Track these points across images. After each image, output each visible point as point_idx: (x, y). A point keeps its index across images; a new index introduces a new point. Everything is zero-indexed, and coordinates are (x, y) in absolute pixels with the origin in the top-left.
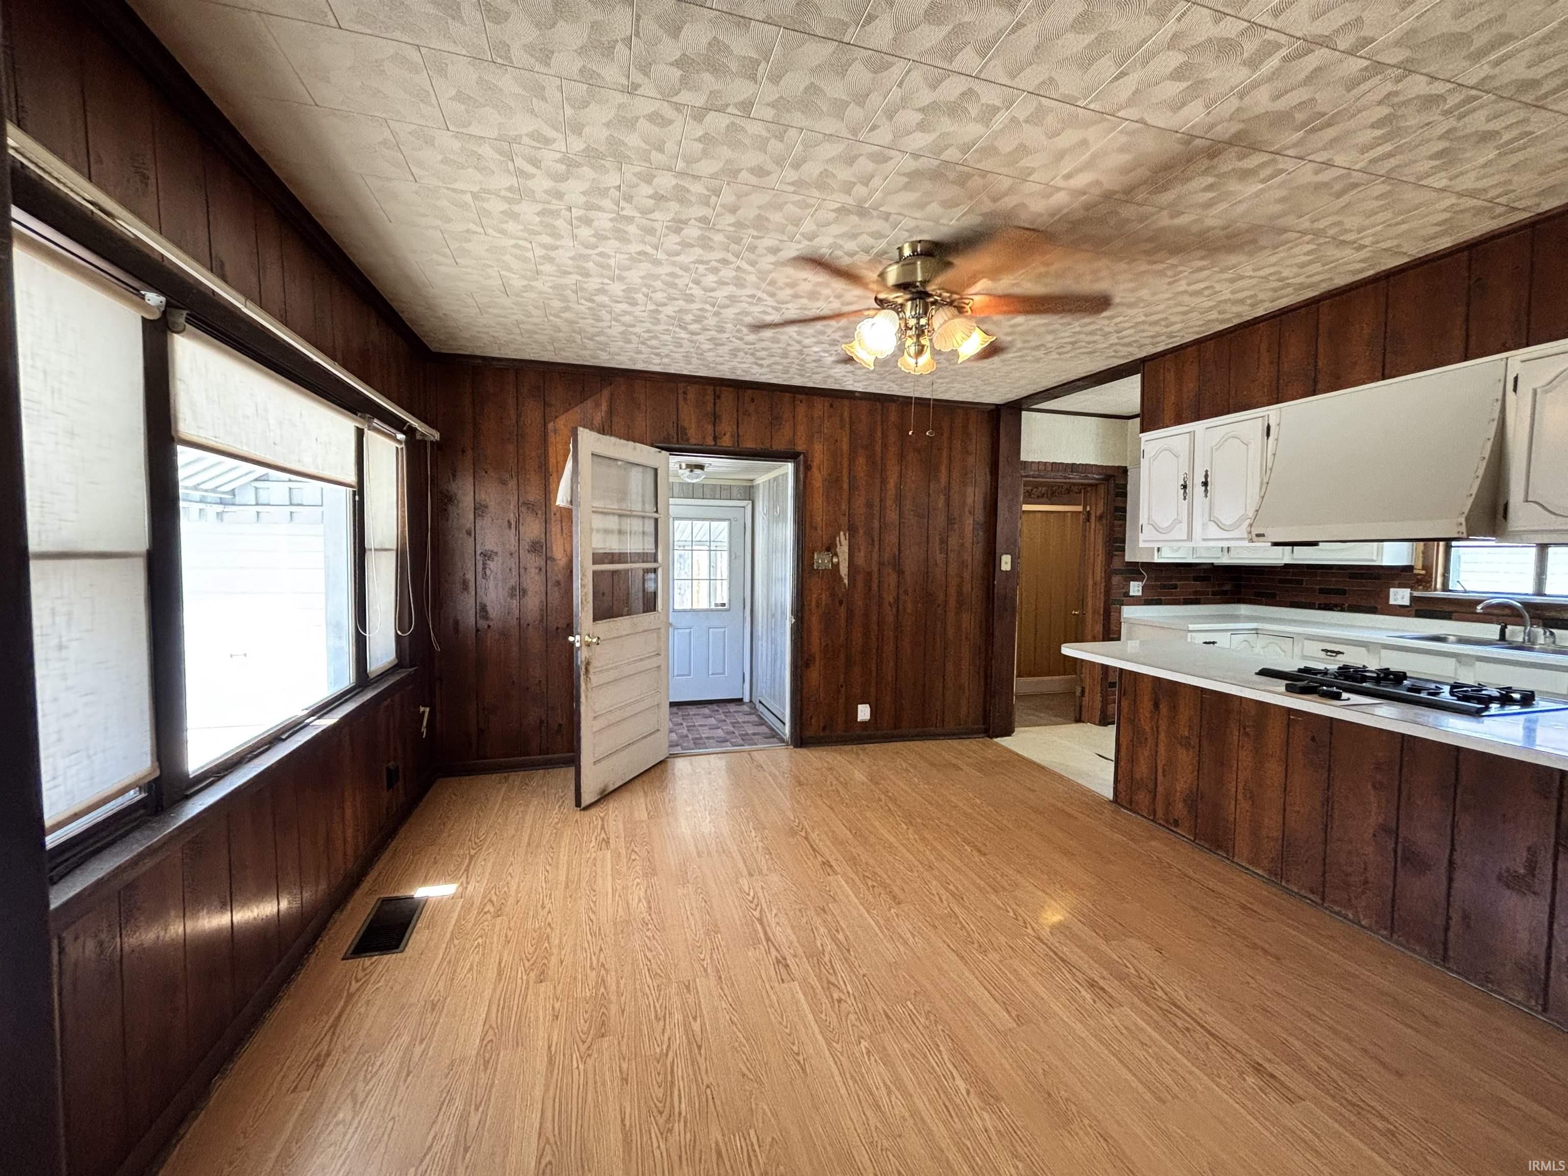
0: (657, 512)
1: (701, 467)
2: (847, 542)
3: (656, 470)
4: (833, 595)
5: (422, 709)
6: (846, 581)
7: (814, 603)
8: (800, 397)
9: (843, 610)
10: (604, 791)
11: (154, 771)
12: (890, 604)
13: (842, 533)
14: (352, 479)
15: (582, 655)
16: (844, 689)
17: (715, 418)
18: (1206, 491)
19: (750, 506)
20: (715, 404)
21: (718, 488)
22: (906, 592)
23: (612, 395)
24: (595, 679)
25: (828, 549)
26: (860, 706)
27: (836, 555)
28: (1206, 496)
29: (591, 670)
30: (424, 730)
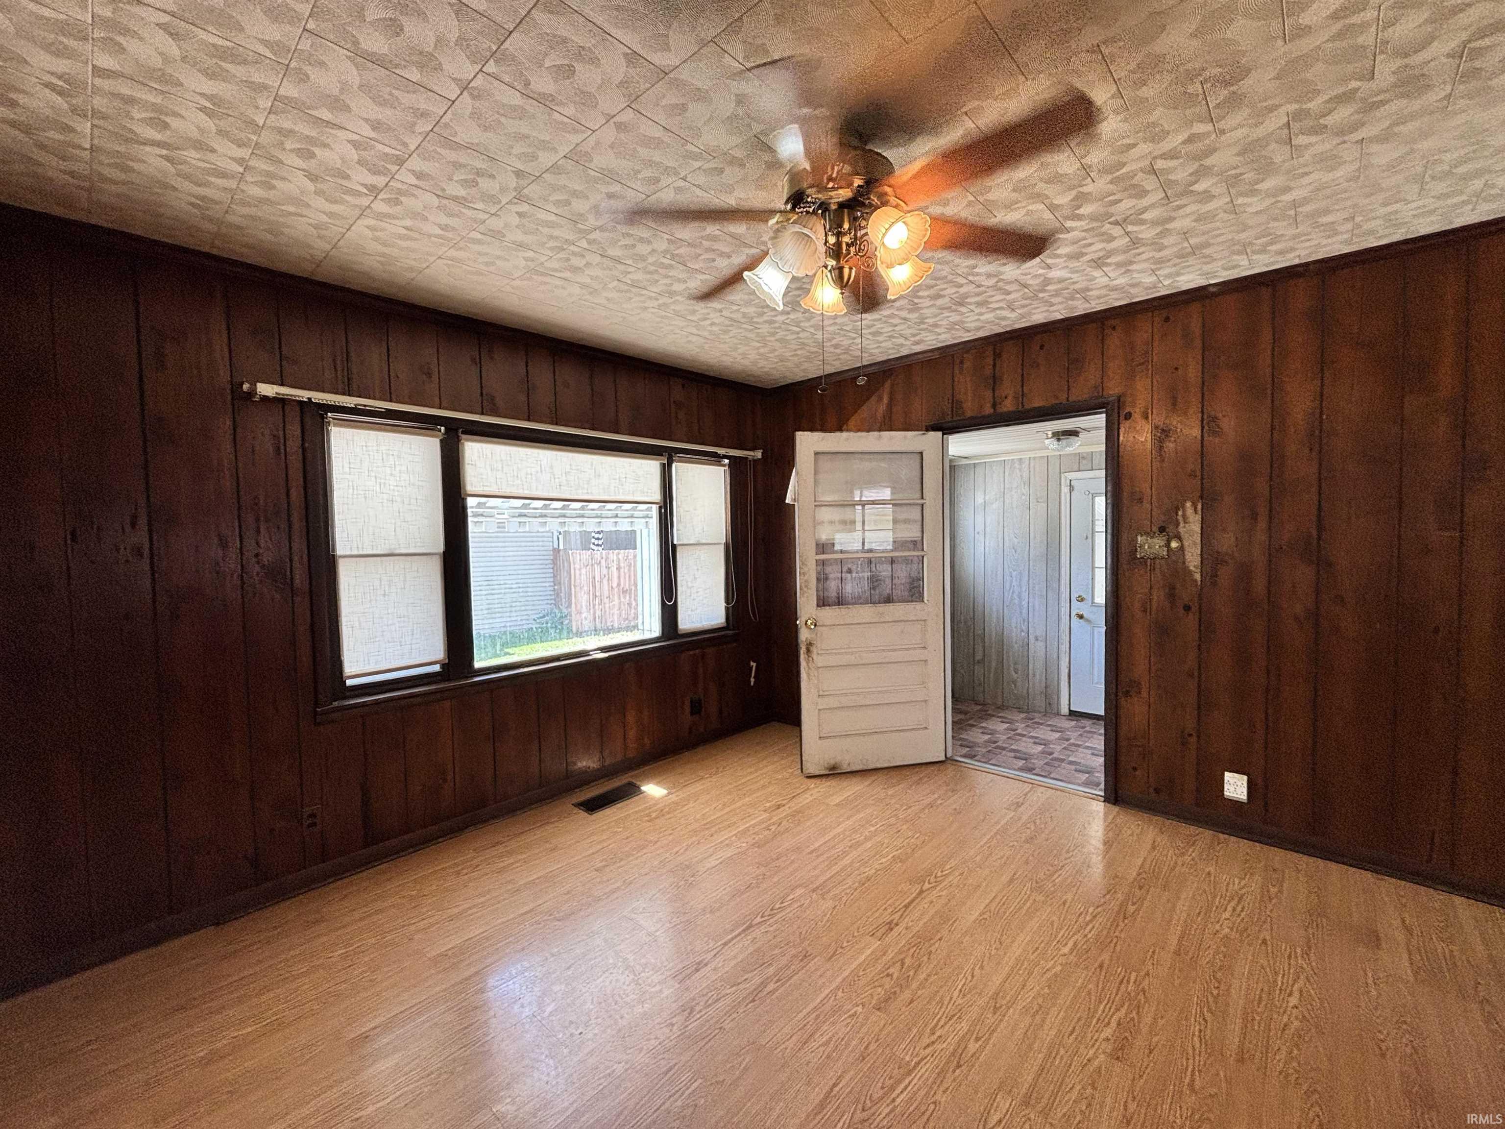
0: (922, 498)
1: (1074, 433)
2: (1198, 517)
3: (921, 453)
4: (1172, 595)
5: (752, 663)
6: (1198, 577)
9: (1191, 621)
10: (834, 768)
11: (445, 659)
12: (1296, 618)
13: (1188, 504)
14: (657, 496)
15: (804, 636)
16: (1194, 739)
17: (995, 381)
20: (994, 365)
24: (819, 660)
25: (1162, 530)
26: (1227, 775)
27: (1179, 538)
29: (814, 649)
30: (752, 680)
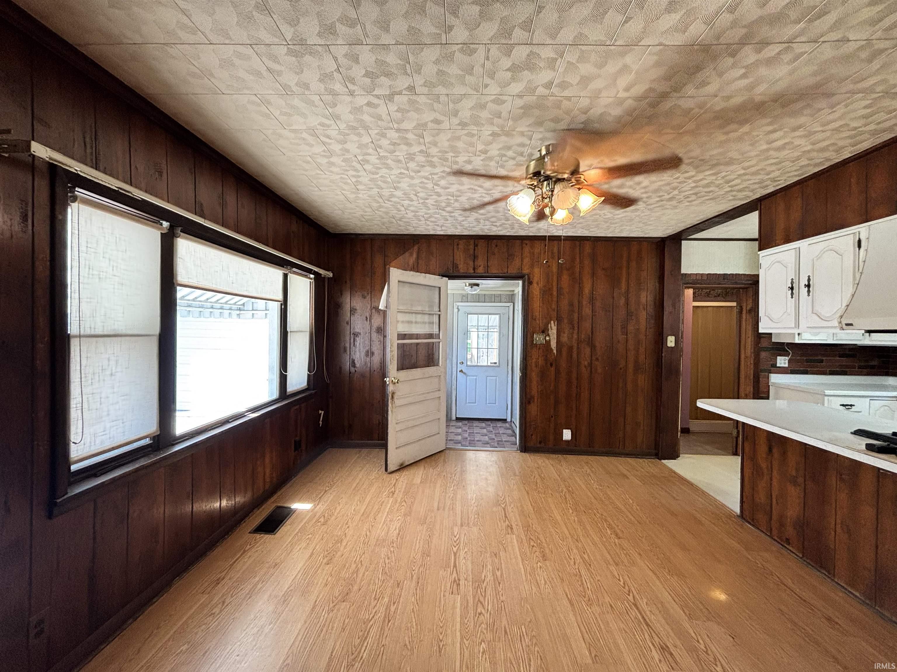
0: (440, 311)
1: (478, 285)
2: (556, 327)
3: (440, 288)
4: (546, 360)
5: (320, 412)
6: (555, 351)
7: (533, 365)
8: (525, 241)
9: (553, 369)
10: (402, 465)
11: (157, 431)
12: (585, 366)
13: (552, 322)
14: (280, 297)
15: (390, 388)
16: (553, 418)
17: (475, 258)
18: (809, 291)
19: (512, 306)
20: (474, 249)
21: (493, 297)
22: (597, 359)
23: (419, 249)
24: (397, 402)
25: (543, 332)
26: (564, 430)
27: (548, 335)
28: (809, 295)
29: (396, 397)
30: (321, 423)
